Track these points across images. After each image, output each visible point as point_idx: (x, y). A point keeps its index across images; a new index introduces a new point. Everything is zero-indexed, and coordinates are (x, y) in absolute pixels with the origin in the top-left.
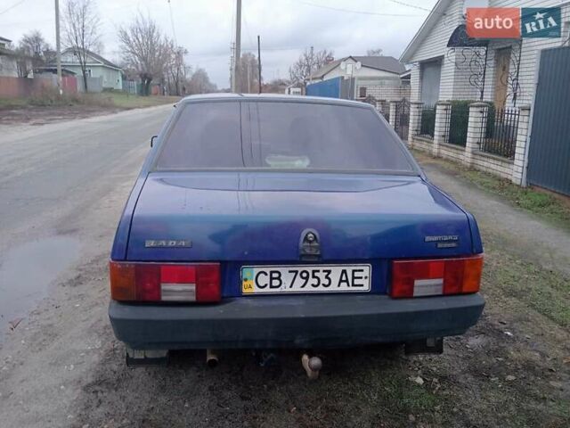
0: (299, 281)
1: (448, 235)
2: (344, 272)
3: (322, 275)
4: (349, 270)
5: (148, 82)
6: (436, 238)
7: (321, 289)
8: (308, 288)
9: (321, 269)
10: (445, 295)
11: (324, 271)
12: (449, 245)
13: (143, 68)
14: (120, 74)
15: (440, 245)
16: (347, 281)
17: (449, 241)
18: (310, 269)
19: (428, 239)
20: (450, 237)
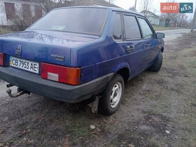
0: (22, 65)
1: (60, 55)
2: (32, 64)
3: (26, 64)
4: (33, 64)
5: (168, 22)
6: (55, 56)
7: (26, 69)
8: (23, 68)
9: (27, 62)
10: (59, 82)
11: (27, 63)
12: (60, 60)
13: (167, 17)
14: (159, 19)
15: (57, 59)
16: (32, 68)
17: (60, 58)
18: (24, 61)
19: (52, 55)
20: (61, 57)
